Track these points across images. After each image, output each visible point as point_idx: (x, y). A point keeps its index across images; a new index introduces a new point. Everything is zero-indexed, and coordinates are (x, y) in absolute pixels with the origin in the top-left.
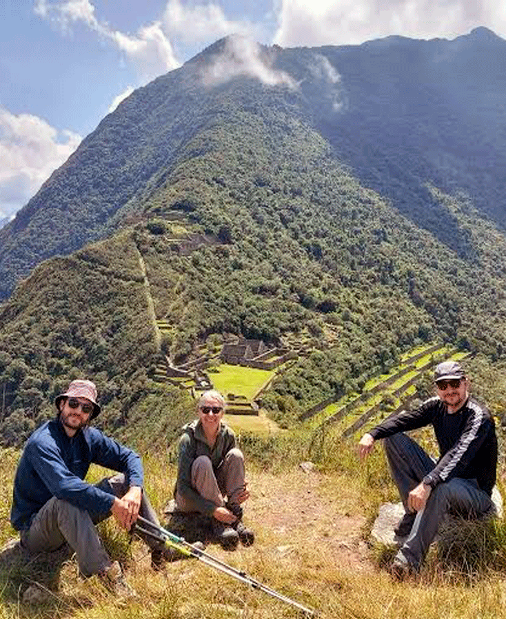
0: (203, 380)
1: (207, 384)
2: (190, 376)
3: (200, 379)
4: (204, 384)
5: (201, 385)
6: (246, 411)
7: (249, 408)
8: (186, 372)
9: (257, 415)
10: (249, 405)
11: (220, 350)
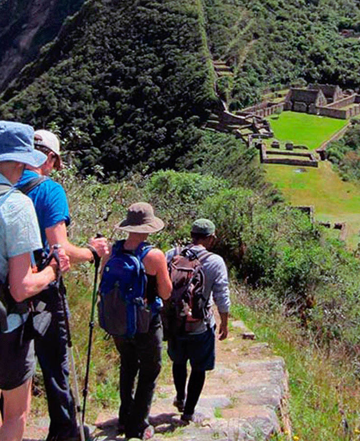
0: (262, 128)
1: (267, 132)
2: (248, 123)
3: (258, 126)
4: (262, 131)
5: (259, 133)
6: (305, 162)
7: (307, 159)
8: (243, 117)
9: (317, 166)
10: (309, 156)
11: (285, 95)
